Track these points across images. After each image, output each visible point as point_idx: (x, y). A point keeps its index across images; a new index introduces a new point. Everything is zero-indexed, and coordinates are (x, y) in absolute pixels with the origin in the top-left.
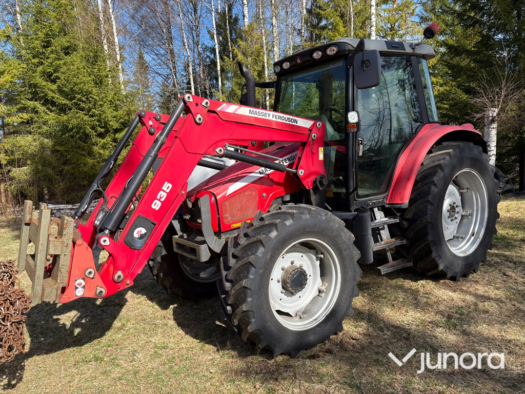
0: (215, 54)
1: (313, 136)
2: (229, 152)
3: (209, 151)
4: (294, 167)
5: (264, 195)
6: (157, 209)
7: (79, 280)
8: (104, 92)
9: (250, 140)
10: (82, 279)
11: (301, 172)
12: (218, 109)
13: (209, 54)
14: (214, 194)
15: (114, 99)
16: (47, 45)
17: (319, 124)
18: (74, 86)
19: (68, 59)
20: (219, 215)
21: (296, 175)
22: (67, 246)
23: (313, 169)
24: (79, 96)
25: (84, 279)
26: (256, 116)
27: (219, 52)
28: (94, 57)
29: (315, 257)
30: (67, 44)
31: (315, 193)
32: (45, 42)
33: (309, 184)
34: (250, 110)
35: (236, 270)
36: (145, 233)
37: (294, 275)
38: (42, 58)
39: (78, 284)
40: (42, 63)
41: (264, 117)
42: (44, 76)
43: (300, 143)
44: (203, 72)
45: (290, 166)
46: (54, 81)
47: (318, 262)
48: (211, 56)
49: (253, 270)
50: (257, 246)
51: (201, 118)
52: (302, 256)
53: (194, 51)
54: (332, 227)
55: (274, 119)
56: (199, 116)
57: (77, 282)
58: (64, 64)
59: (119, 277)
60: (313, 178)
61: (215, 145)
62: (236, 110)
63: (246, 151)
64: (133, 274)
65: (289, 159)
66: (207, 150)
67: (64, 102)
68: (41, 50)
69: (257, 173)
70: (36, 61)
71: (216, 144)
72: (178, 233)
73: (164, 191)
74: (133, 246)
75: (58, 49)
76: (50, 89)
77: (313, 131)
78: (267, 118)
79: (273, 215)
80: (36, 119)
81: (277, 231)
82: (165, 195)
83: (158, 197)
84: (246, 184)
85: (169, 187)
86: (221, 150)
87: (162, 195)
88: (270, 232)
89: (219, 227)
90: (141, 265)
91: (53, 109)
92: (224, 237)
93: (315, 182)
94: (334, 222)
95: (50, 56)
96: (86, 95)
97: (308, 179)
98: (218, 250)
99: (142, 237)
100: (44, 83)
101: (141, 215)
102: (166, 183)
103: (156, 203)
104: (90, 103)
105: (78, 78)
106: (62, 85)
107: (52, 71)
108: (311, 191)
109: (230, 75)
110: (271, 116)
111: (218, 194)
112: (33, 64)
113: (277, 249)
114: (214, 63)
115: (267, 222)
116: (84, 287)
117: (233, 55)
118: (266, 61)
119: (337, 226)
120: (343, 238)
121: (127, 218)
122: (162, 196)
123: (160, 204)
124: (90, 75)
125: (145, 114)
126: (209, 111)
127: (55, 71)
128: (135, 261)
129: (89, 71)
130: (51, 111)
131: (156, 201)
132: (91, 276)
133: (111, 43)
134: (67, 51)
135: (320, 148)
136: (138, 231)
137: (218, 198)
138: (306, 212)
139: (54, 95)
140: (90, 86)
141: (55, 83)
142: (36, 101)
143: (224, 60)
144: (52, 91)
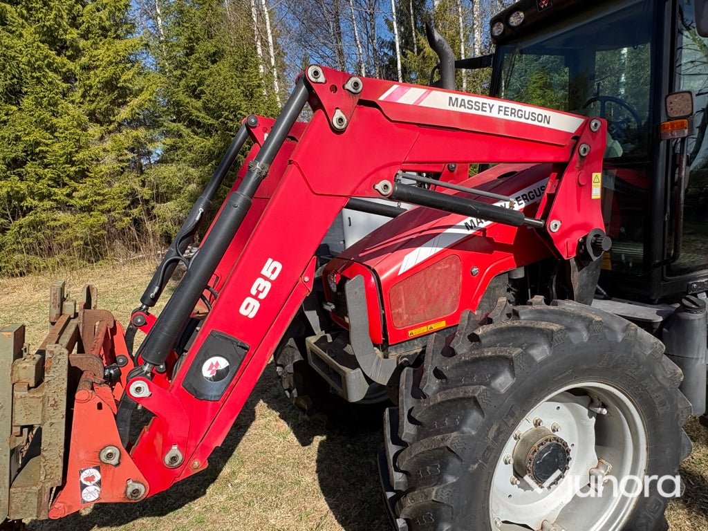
0: (394, 50)
1: (582, 150)
2: (404, 190)
3: (361, 188)
4: (539, 216)
5: (475, 270)
6: (252, 316)
7: (87, 471)
8: (255, 106)
9: (446, 162)
10: (94, 468)
11: (554, 226)
12: (382, 98)
13: (386, 51)
14: (374, 270)
15: (266, 114)
16: (190, 51)
17: (596, 125)
18: (220, 101)
19: (214, 67)
20: (384, 309)
21: (543, 231)
22: (55, 405)
23: (578, 219)
24: (227, 113)
25: (98, 468)
26: (462, 110)
27: (400, 47)
28: (243, 62)
29: (587, 411)
30: (212, 50)
31: (580, 266)
32: (188, 48)
33: (570, 249)
34: (451, 98)
35: (416, 456)
36: (227, 369)
37: (542, 453)
38: (185, 69)
39: (88, 479)
40: (186, 75)
41: (480, 113)
42: (187, 91)
43: (551, 164)
44: (380, 75)
45: (529, 211)
46: (198, 97)
47: (594, 419)
48: (389, 53)
49: (454, 463)
50: (464, 408)
51: (344, 117)
52: (558, 408)
53: (368, 49)
54: (636, 356)
55: (501, 116)
56: (339, 114)
57: (84, 475)
58: (210, 74)
59: (174, 459)
60: (578, 237)
61: (372, 176)
62: (420, 99)
63: (436, 185)
64: (204, 448)
65: (525, 197)
66: (357, 187)
67: (210, 122)
68: (183, 60)
69: (462, 227)
70: (178, 73)
71: (376, 175)
72: (316, 332)
73: (266, 278)
74: (202, 395)
75: (202, 56)
76: (194, 106)
77: (582, 140)
78: (487, 114)
79: (500, 331)
80: (181, 144)
81: (514, 375)
82: (268, 285)
83: (253, 291)
84: (439, 249)
85: (275, 269)
86: (386, 187)
87: (262, 286)
88: (495, 375)
89: (385, 335)
90: (223, 429)
91: (199, 131)
92: (394, 355)
93: (582, 244)
94: (641, 345)
95: (194, 66)
96: (234, 111)
97: (568, 239)
98: (383, 379)
99: (219, 375)
100: (188, 100)
101: (217, 332)
102: (270, 260)
103: (249, 304)
104: (238, 121)
105: (224, 90)
106: (208, 101)
107: (196, 84)
108: (573, 263)
109: (413, 76)
110: (495, 109)
111: (383, 272)
112: (175, 77)
113: (512, 414)
114: (393, 62)
115: (489, 353)
116: (99, 483)
117: (418, 47)
118: (463, 52)
119: (649, 352)
120: (660, 377)
121: (197, 331)
122: (260, 289)
123: (257, 305)
124: (239, 86)
125: (256, 122)
126: (361, 102)
127: (200, 84)
128: (208, 423)
129: (238, 81)
130: (196, 134)
131: (248, 300)
132: (114, 461)
133: (265, 44)
134: (215, 57)
135: (594, 175)
136: (212, 364)
137: (382, 278)
138: (580, 326)
139: (198, 114)
140: (238, 100)
141: (200, 98)
142: (179, 122)
143: (407, 55)
144: (196, 109)
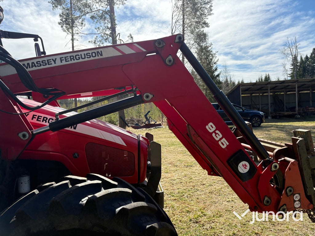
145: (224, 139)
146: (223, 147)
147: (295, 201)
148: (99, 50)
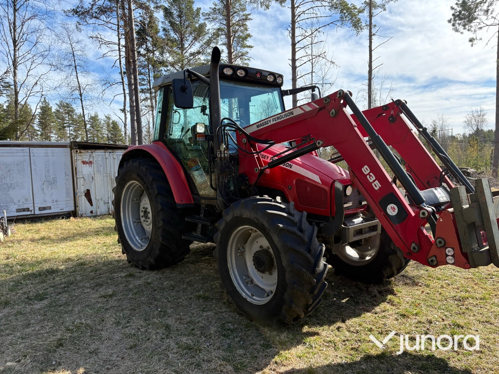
145: (377, 181)
146: (376, 189)
147: (447, 256)
148: (292, 111)
